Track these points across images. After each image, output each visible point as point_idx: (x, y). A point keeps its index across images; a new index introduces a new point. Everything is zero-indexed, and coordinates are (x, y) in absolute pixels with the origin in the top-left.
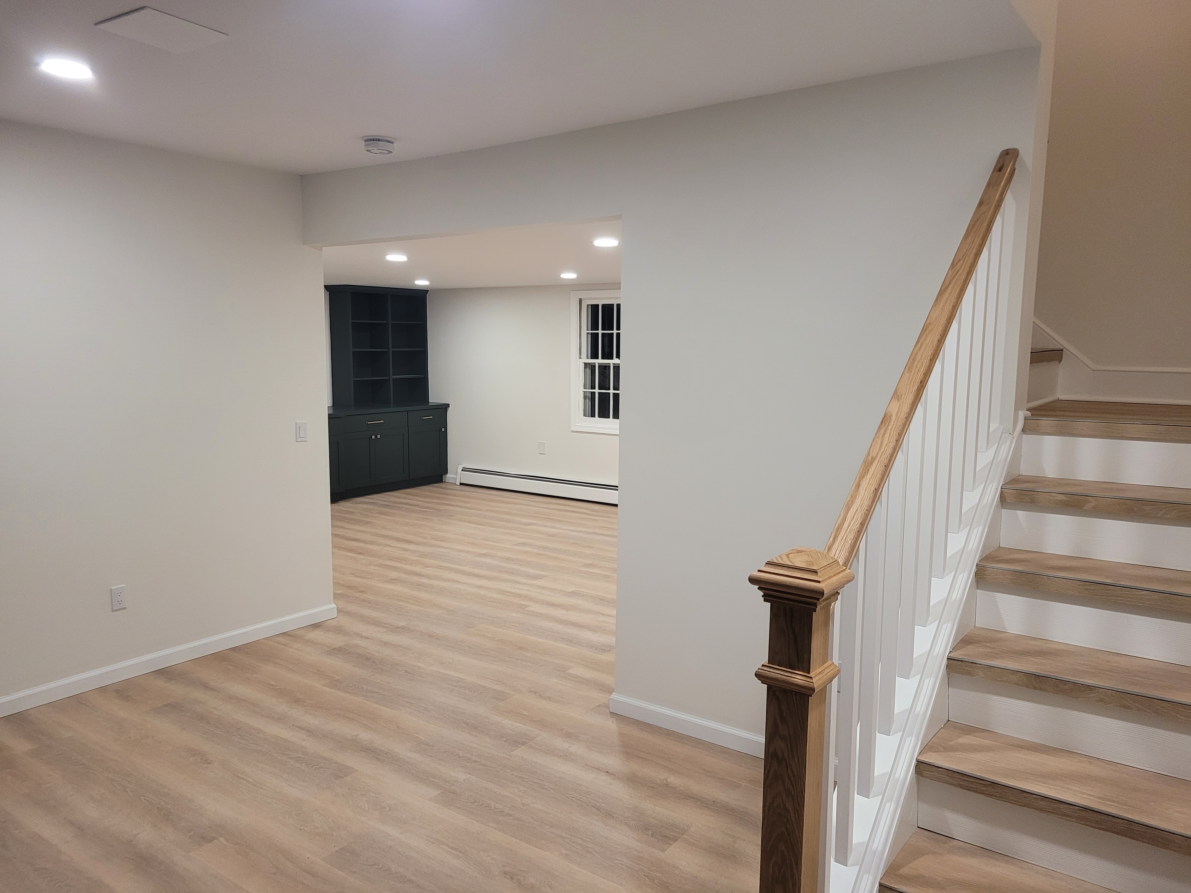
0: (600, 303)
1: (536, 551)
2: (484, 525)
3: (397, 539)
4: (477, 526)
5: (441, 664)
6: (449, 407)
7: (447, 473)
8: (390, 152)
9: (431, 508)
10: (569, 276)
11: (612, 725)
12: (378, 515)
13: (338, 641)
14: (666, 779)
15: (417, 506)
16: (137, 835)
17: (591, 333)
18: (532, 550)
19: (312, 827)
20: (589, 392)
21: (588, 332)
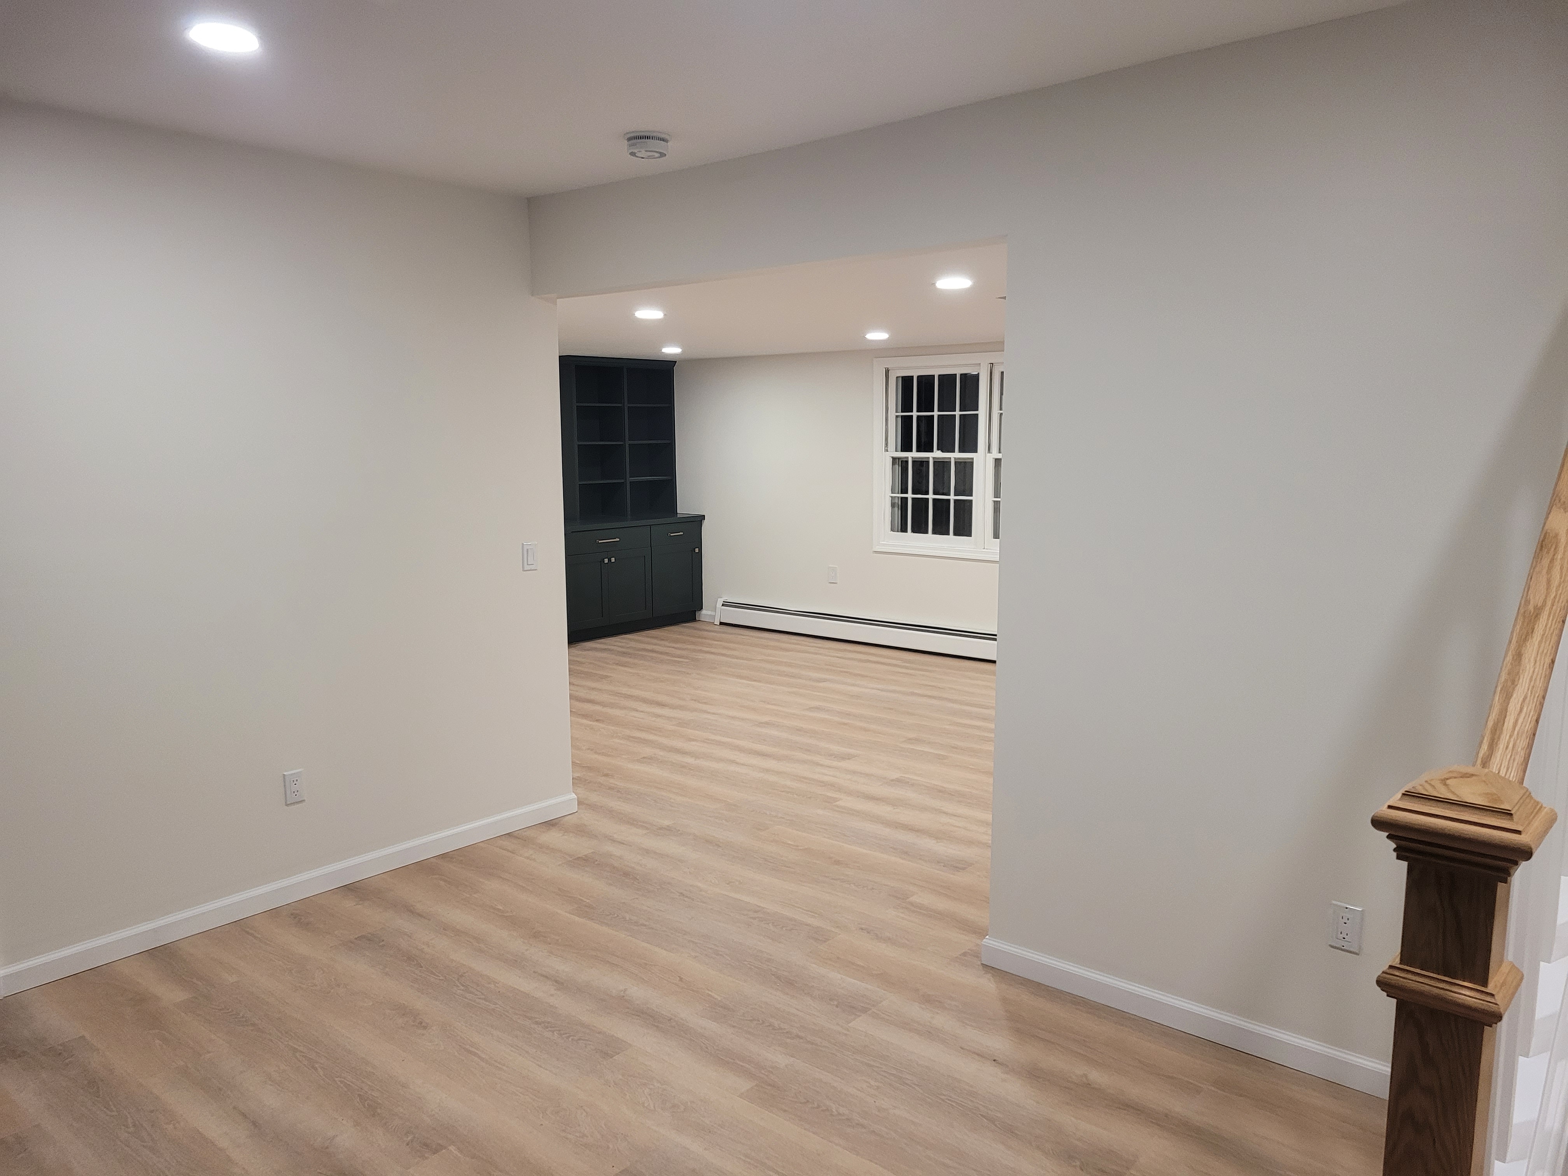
0: (915, 374)
1: (836, 719)
2: (759, 681)
3: (645, 701)
4: (749, 682)
5: (728, 884)
6: (704, 519)
7: (702, 608)
8: (662, 155)
9: (687, 658)
10: (877, 336)
11: (988, 984)
12: (615, 667)
13: (582, 847)
14: (1085, 1076)
15: (667, 654)
16: (334, 1137)
17: (902, 416)
18: (832, 718)
19: (578, 1134)
20: (898, 497)
21: (898, 414)
